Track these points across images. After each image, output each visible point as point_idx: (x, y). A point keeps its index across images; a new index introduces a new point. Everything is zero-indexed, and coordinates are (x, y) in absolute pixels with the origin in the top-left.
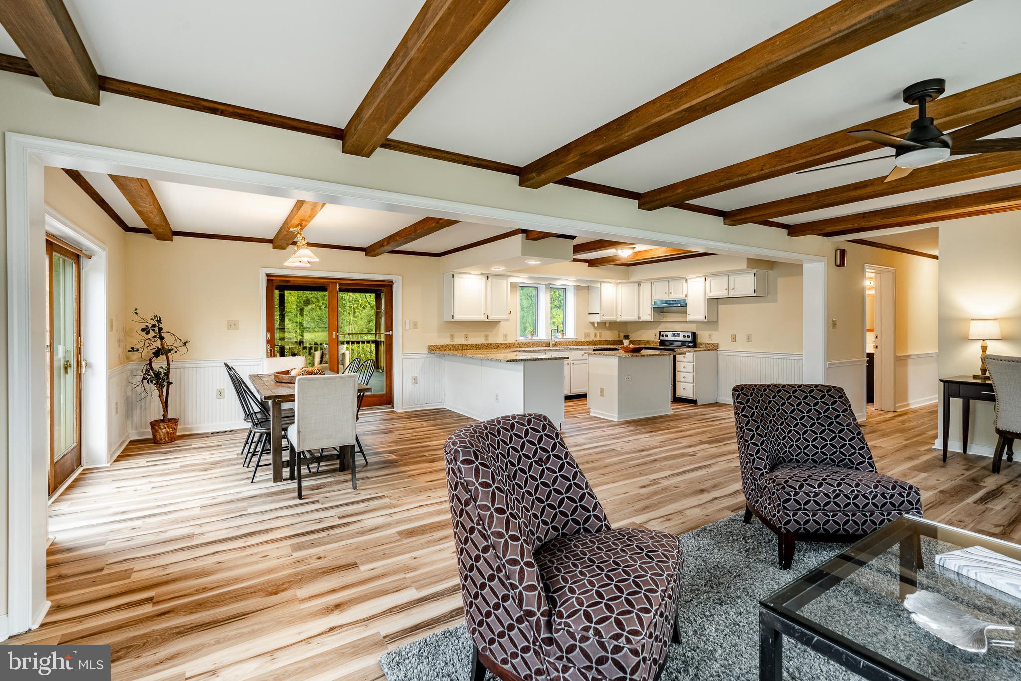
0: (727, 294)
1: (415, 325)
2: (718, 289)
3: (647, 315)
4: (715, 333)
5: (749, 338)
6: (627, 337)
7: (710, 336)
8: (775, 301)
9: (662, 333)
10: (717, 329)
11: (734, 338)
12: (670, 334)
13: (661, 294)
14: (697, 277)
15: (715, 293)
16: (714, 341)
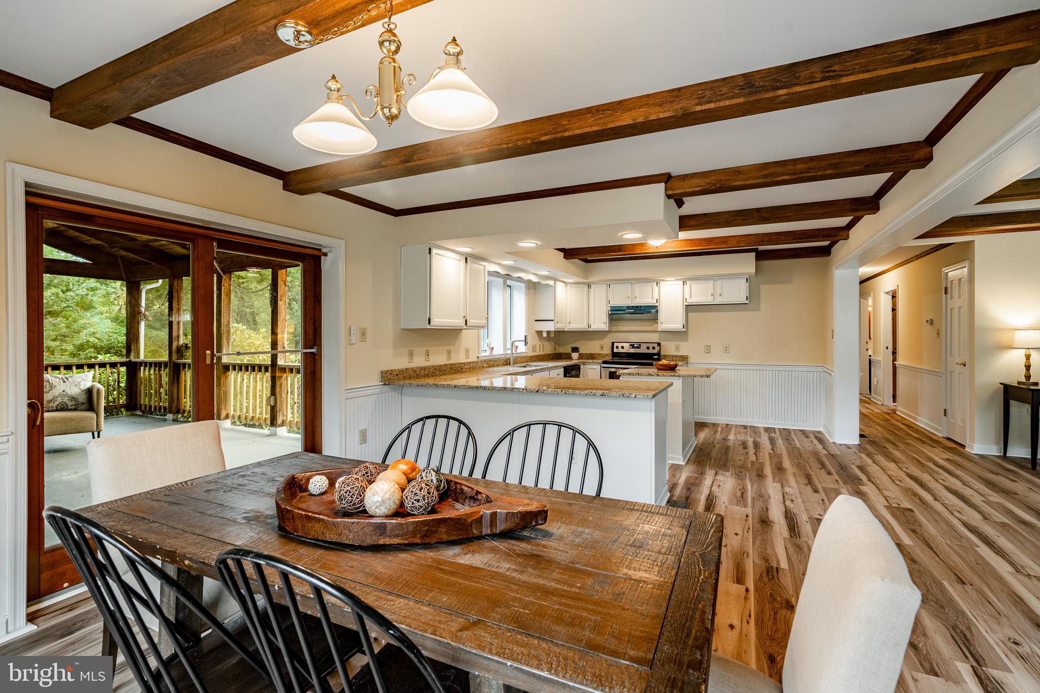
0: (712, 300)
1: (363, 334)
2: (700, 293)
3: (600, 322)
4: (683, 345)
5: (726, 349)
6: (575, 350)
7: (677, 348)
8: (759, 309)
9: (615, 345)
10: (686, 340)
11: (708, 350)
12: (626, 345)
13: (623, 297)
14: (677, 280)
15: (695, 300)
16: (682, 353)
